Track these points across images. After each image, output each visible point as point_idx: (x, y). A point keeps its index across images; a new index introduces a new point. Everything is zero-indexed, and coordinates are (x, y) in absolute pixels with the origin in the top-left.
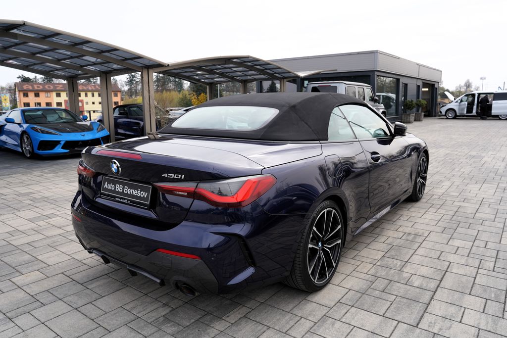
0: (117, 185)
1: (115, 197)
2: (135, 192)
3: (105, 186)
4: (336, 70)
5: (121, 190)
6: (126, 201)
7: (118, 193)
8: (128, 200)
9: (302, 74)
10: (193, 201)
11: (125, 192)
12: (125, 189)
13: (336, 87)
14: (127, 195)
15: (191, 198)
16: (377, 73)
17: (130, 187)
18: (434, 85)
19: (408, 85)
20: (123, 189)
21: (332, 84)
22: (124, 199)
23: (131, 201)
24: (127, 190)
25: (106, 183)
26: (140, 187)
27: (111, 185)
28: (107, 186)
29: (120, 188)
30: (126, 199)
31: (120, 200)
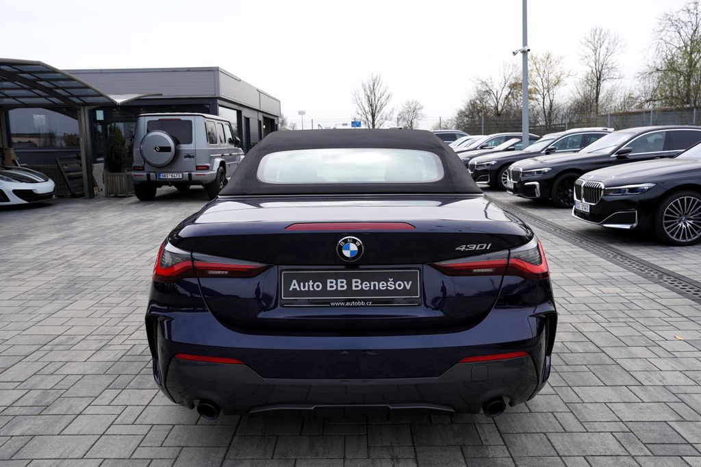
0: (329, 281)
1: (328, 302)
2: (382, 286)
3: (292, 287)
4: (161, 95)
5: (342, 287)
6: (363, 303)
7: (336, 292)
8: (365, 301)
9: (119, 100)
10: (502, 279)
11: (354, 289)
12: (354, 284)
13: (190, 122)
14: (362, 292)
15: (499, 275)
16: (219, 102)
17: (367, 278)
18: (273, 120)
19: (250, 119)
20: (349, 284)
21: (184, 117)
22: (356, 300)
23: (374, 301)
24: (361, 285)
25: (295, 281)
26: (391, 275)
27: (311, 283)
28: (297, 287)
29: (339, 284)
30: (360, 300)
31: (343, 304)
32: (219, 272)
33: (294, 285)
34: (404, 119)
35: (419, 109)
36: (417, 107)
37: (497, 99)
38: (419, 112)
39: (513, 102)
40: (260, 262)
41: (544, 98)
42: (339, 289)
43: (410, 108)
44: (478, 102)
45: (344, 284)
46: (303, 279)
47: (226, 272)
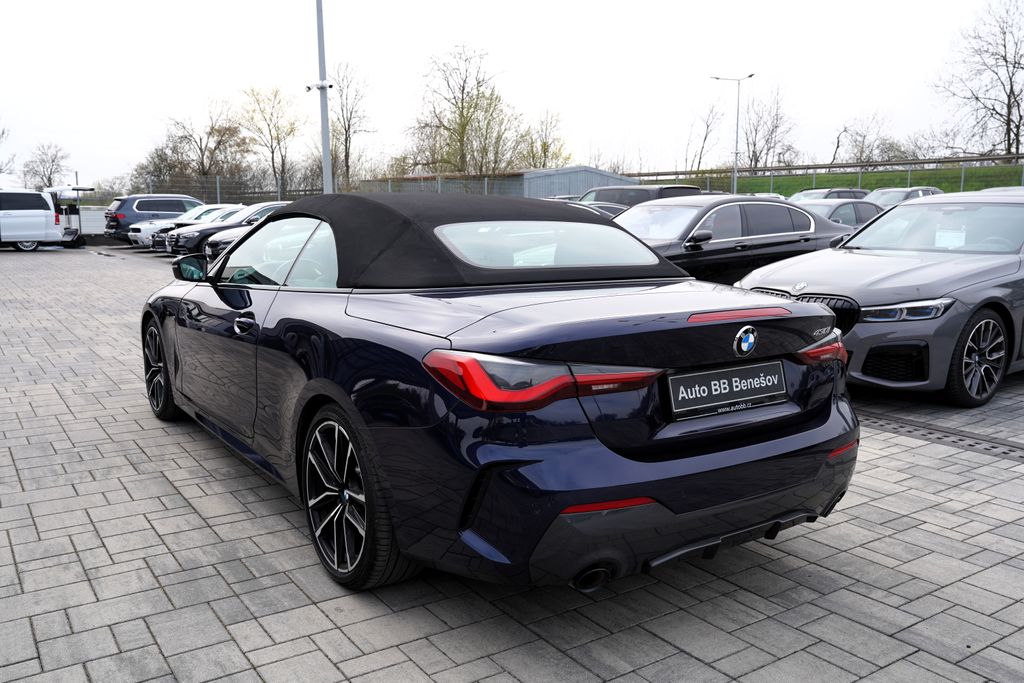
0: (713, 383)
1: (715, 408)
2: (756, 383)
3: (681, 396)
5: (725, 389)
6: (743, 406)
7: (721, 396)
8: (746, 402)
11: (735, 389)
12: (734, 384)
14: (742, 393)
17: (743, 376)
20: (730, 385)
22: (738, 403)
23: (755, 402)
24: (739, 385)
25: (682, 388)
26: (761, 370)
27: (697, 388)
28: (685, 395)
29: (722, 386)
30: (742, 402)
31: (728, 409)
32: (605, 387)
33: (683, 394)
34: (36, 173)
35: (62, 157)
36: (59, 155)
37: (201, 149)
38: (62, 163)
39: (220, 157)
40: (654, 367)
41: (273, 152)
42: (723, 392)
43: (46, 155)
44: (169, 152)
45: (726, 386)
46: (689, 385)
47: (616, 385)
